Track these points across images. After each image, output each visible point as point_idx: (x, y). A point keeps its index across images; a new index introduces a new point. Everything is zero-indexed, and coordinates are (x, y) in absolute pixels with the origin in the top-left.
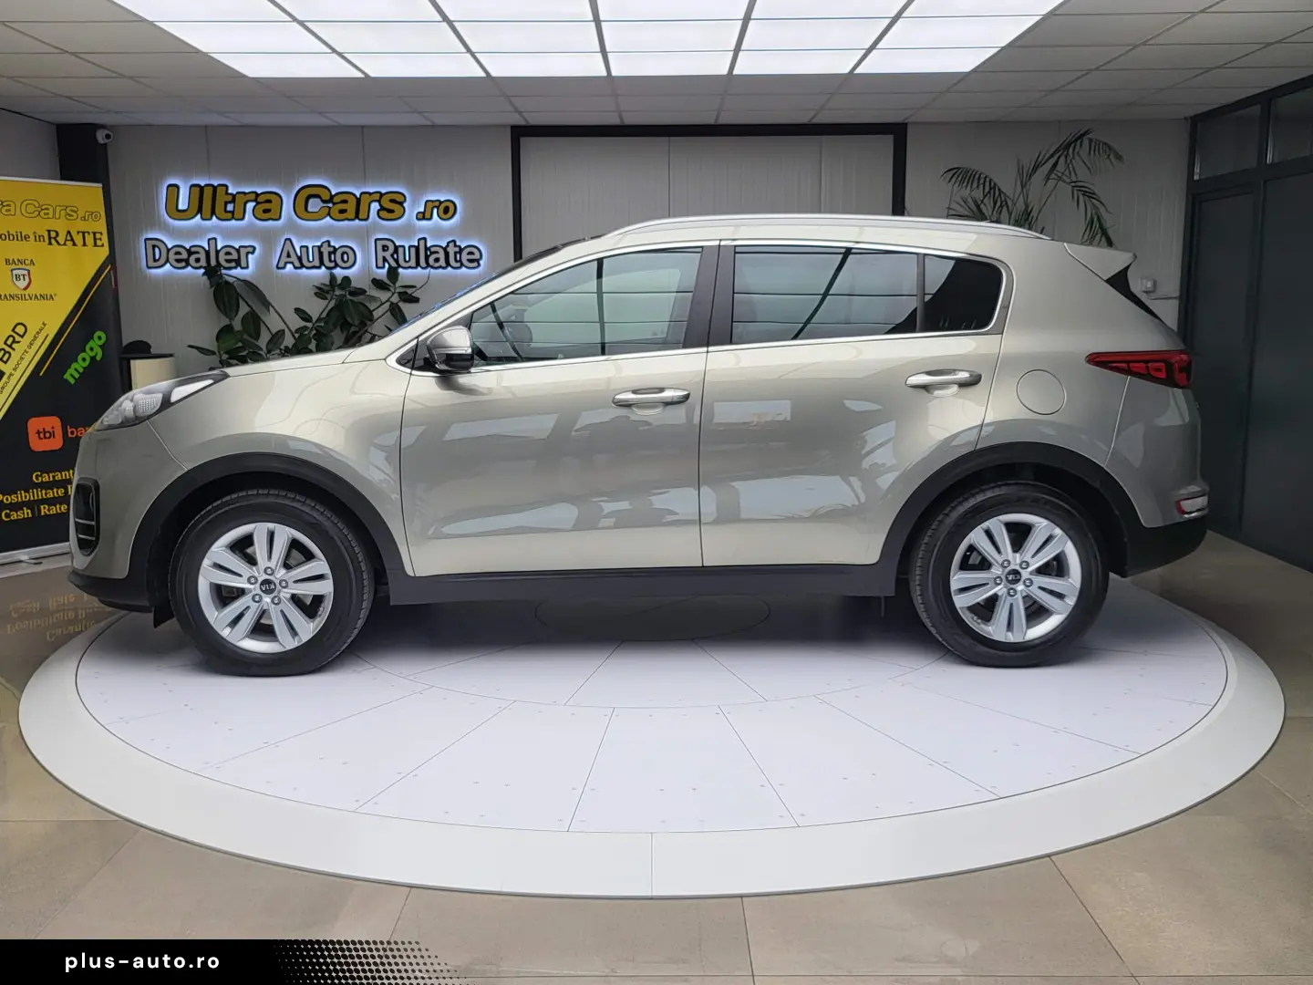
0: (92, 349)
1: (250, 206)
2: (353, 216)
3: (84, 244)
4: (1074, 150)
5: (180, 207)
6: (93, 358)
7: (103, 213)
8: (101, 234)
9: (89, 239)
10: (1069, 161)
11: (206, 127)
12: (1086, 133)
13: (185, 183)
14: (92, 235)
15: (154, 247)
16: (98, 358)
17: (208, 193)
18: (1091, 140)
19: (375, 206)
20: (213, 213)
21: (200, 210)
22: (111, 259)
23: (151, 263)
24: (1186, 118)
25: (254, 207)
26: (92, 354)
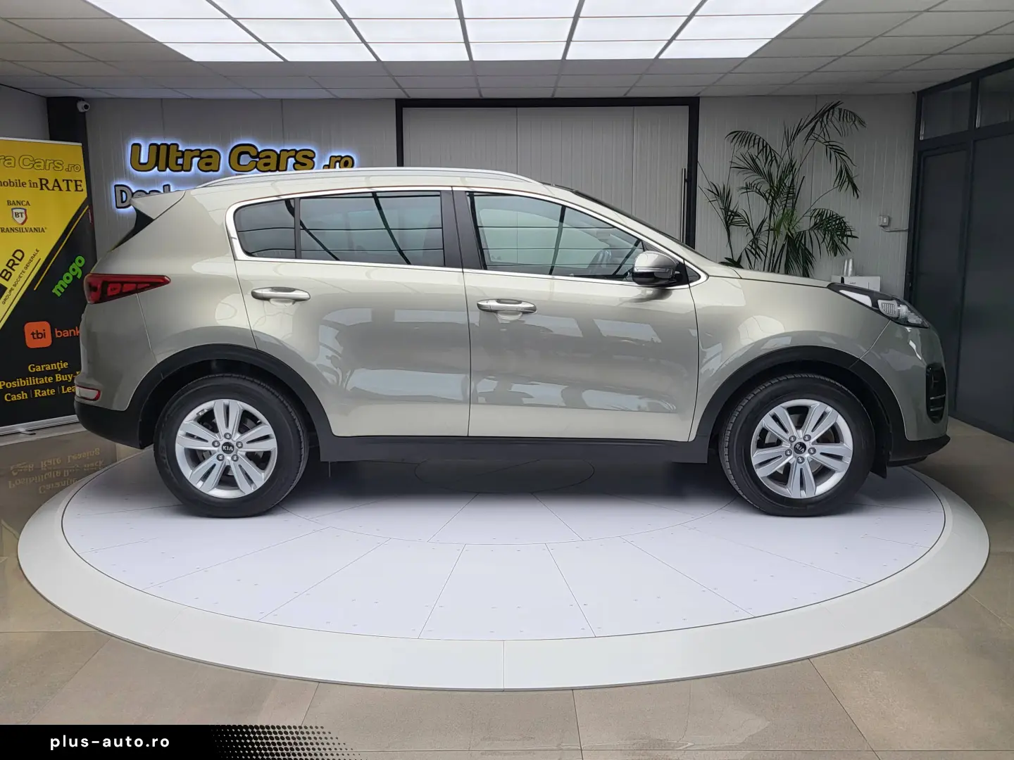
0: (74, 270)
1: (196, 160)
2: (275, 169)
3: (68, 190)
4: (827, 118)
5: (142, 161)
6: (75, 277)
7: (83, 166)
8: (81, 181)
9: (72, 185)
10: (823, 126)
11: (162, 99)
12: (835, 105)
13: (146, 143)
14: (74, 182)
15: (122, 191)
16: (79, 276)
17: (163, 151)
18: (840, 110)
19: (292, 161)
20: (167, 166)
21: (157, 164)
22: (89, 201)
23: (120, 204)
24: (913, 93)
25: (199, 161)
26: (74, 274)
